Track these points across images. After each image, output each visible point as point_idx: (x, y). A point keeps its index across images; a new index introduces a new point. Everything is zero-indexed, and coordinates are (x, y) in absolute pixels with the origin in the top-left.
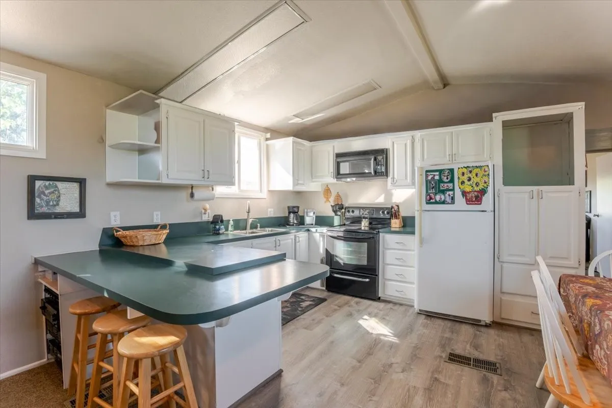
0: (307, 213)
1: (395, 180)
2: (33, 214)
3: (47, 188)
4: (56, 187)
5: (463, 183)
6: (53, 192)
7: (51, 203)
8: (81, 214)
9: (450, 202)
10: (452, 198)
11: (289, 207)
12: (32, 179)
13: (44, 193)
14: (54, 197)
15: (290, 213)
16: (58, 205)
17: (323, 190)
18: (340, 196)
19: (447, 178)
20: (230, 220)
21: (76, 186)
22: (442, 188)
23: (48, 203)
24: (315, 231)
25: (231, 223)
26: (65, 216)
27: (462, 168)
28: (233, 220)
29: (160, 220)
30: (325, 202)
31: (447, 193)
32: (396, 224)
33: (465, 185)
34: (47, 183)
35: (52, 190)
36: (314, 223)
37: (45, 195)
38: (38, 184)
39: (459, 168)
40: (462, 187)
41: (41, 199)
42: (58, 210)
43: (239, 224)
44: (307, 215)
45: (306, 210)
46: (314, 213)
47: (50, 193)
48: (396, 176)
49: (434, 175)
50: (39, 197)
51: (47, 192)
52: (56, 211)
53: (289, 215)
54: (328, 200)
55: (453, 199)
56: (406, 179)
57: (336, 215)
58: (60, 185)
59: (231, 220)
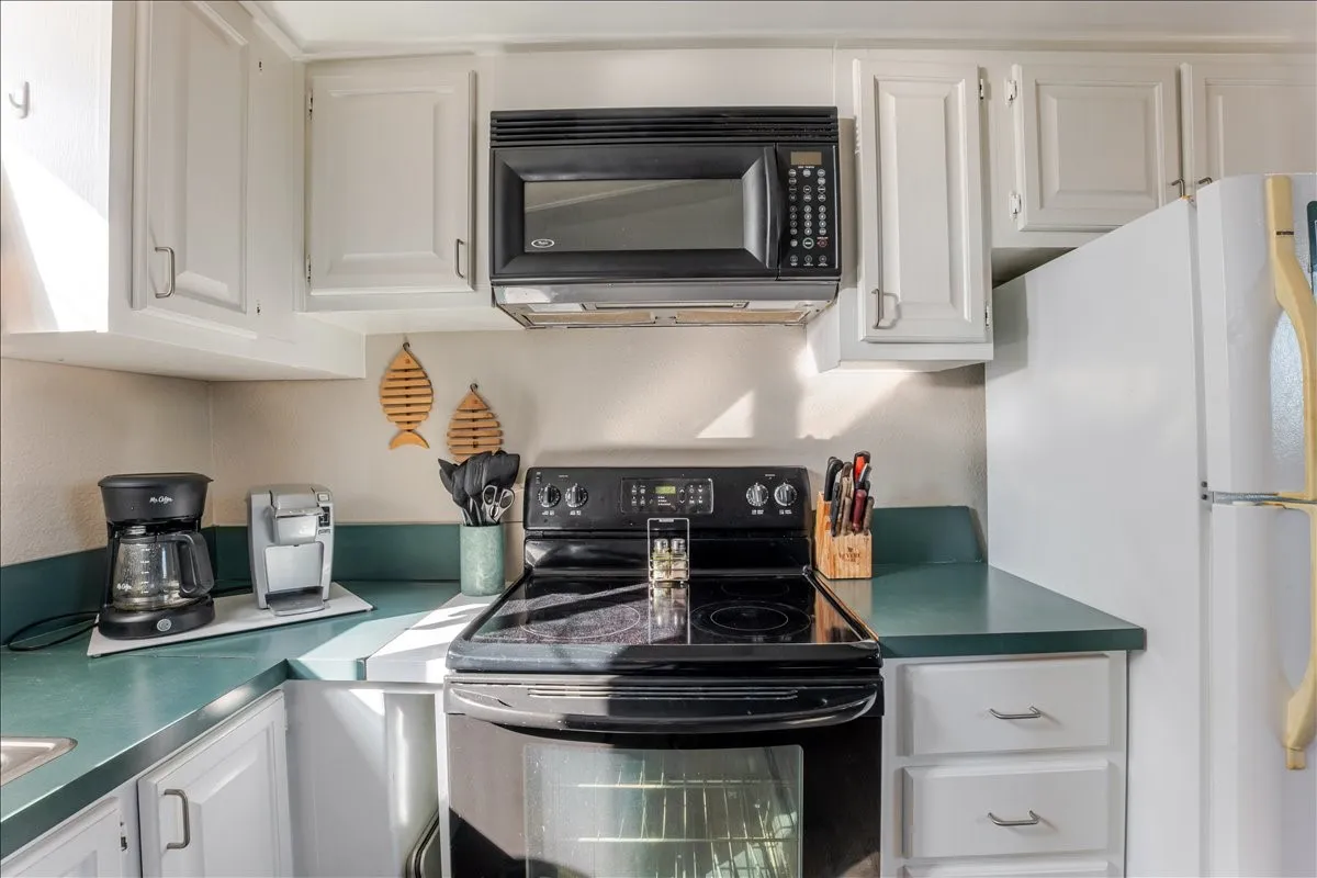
0: (271, 519)
1: (889, 304)
11: (109, 488)
15: (118, 529)
17: (380, 372)
18: (487, 408)
24: (349, 674)
30: (393, 443)
32: (854, 557)
36: (326, 582)
44: (273, 536)
45: (260, 501)
46: (324, 521)
48: (895, 285)
53: (114, 546)
54: (409, 429)
56: (952, 300)
57: (477, 520)
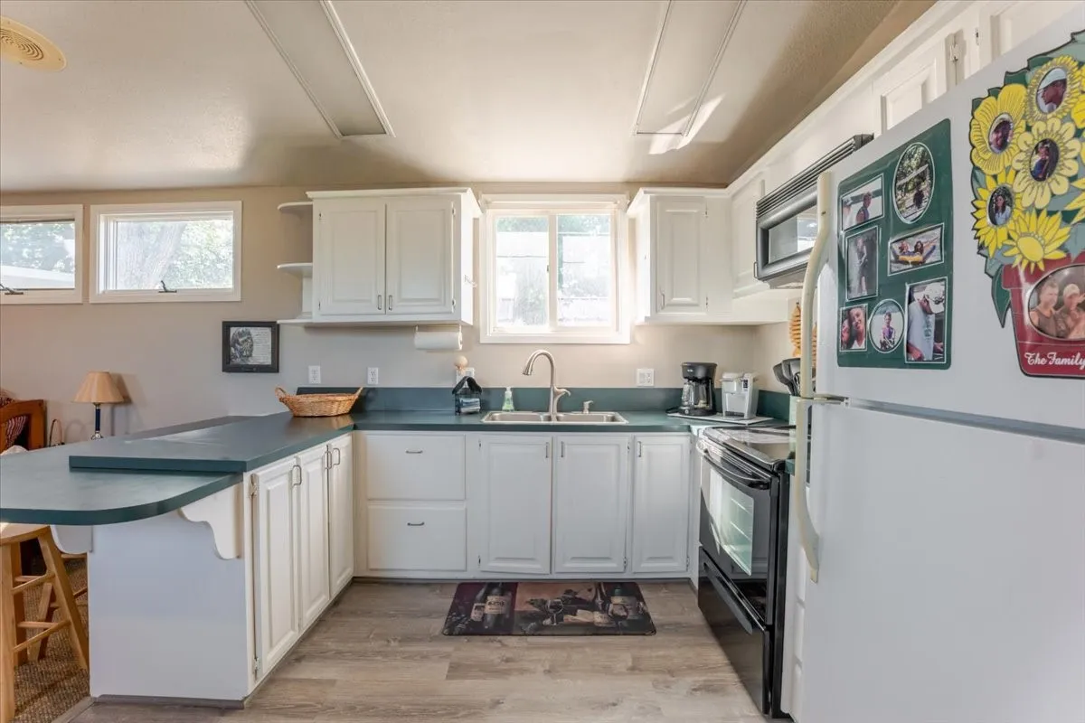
2: (229, 366)
3: (240, 335)
4: (249, 334)
5: (1001, 202)
6: (246, 341)
7: (244, 354)
8: (273, 368)
9: (928, 355)
10: (939, 324)
11: (683, 365)
12: (227, 326)
13: (237, 341)
14: (246, 346)
15: (686, 380)
16: (251, 355)
17: (791, 318)
19: (918, 199)
20: (505, 389)
21: (268, 331)
22: (895, 268)
23: (241, 353)
25: (509, 394)
26: (255, 369)
27: (994, 92)
28: (512, 389)
29: (377, 380)
31: (918, 296)
33: (1017, 220)
34: (241, 329)
35: (245, 338)
36: (746, 412)
37: (239, 344)
38: (233, 330)
39: (976, 103)
40: (995, 237)
41: (236, 349)
42: (251, 362)
43: (530, 399)
46: (745, 384)
47: (243, 342)
49: (866, 199)
50: (234, 347)
51: (241, 340)
52: (250, 363)
55: (941, 330)
58: (253, 331)
59: (508, 388)
